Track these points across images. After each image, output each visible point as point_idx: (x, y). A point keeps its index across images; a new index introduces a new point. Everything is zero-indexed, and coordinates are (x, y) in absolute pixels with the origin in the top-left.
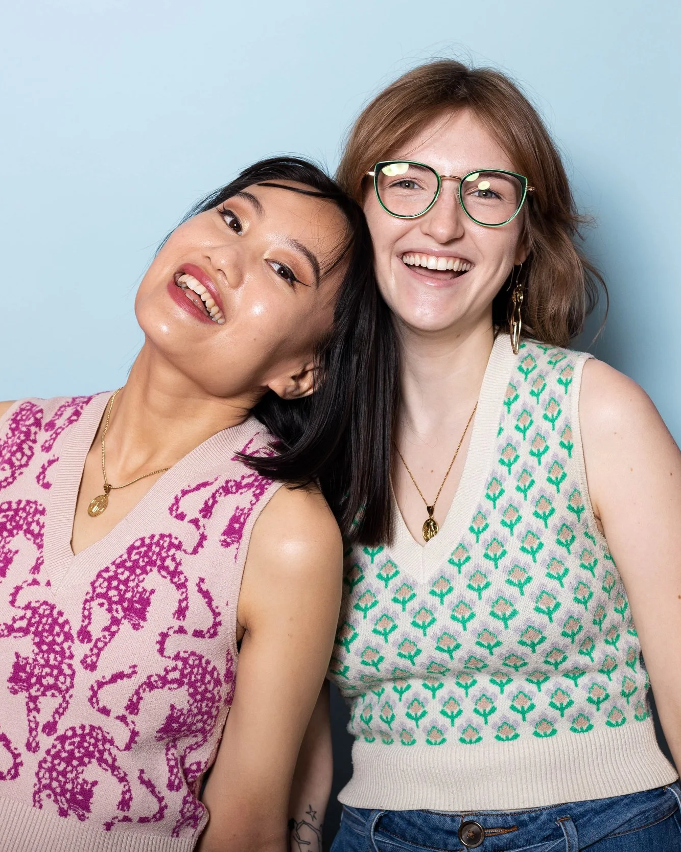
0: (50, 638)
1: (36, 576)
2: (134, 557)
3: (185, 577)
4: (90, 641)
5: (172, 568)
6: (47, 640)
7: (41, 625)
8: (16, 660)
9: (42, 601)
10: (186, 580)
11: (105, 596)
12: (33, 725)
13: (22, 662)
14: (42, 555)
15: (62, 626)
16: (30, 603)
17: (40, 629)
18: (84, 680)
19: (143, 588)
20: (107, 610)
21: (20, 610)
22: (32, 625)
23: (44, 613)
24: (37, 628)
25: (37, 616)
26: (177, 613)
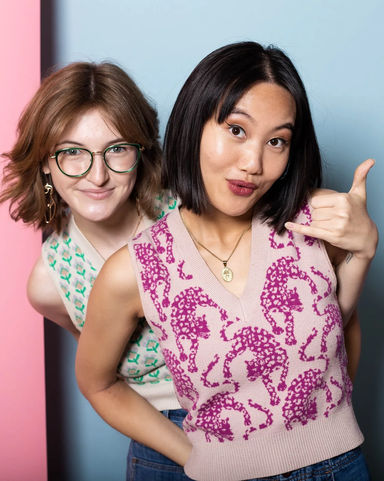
0: (259, 343)
1: (228, 320)
2: (273, 279)
3: (304, 272)
4: (283, 331)
5: (296, 272)
6: (258, 345)
7: (250, 340)
8: (247, 365)
9: (241, 329)
10: (306, 273)
11: (273, 306)
12: (271, 390)
13: (251, 364)
14: (221, 308)
15: (262, 333)
16: (235, 334)
17: (250, 342)
18: (293, 351)
19: (289, 290)
20: (279, 312)
21: (233, 340)
22: (245, 343)
23: (247, 333)
24: (248, 343)
25: (244, 337)
26: (313, 291)
